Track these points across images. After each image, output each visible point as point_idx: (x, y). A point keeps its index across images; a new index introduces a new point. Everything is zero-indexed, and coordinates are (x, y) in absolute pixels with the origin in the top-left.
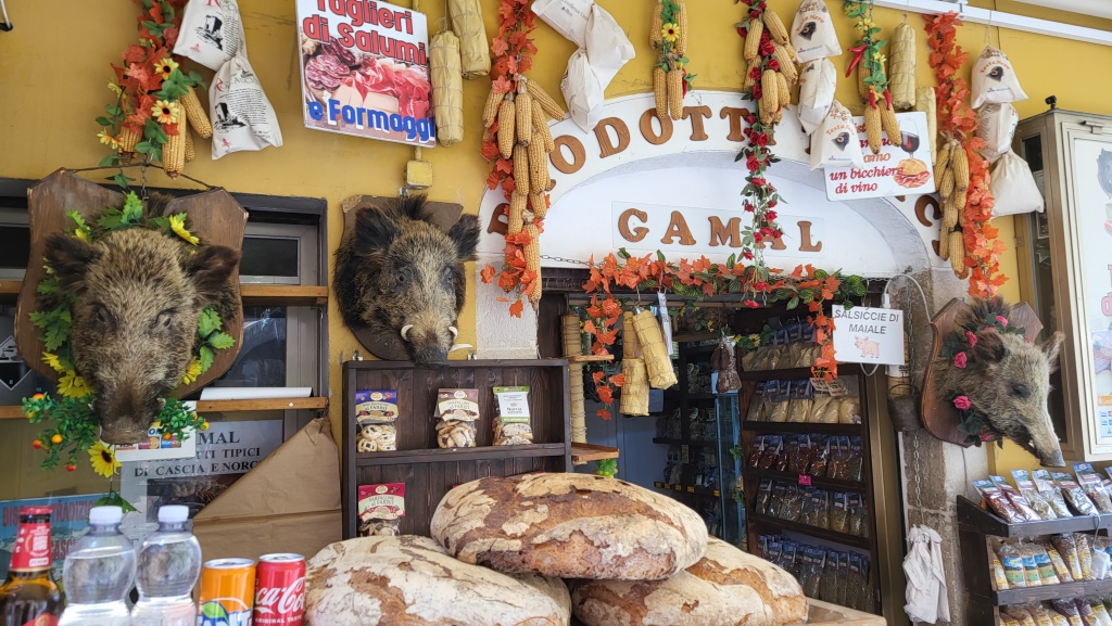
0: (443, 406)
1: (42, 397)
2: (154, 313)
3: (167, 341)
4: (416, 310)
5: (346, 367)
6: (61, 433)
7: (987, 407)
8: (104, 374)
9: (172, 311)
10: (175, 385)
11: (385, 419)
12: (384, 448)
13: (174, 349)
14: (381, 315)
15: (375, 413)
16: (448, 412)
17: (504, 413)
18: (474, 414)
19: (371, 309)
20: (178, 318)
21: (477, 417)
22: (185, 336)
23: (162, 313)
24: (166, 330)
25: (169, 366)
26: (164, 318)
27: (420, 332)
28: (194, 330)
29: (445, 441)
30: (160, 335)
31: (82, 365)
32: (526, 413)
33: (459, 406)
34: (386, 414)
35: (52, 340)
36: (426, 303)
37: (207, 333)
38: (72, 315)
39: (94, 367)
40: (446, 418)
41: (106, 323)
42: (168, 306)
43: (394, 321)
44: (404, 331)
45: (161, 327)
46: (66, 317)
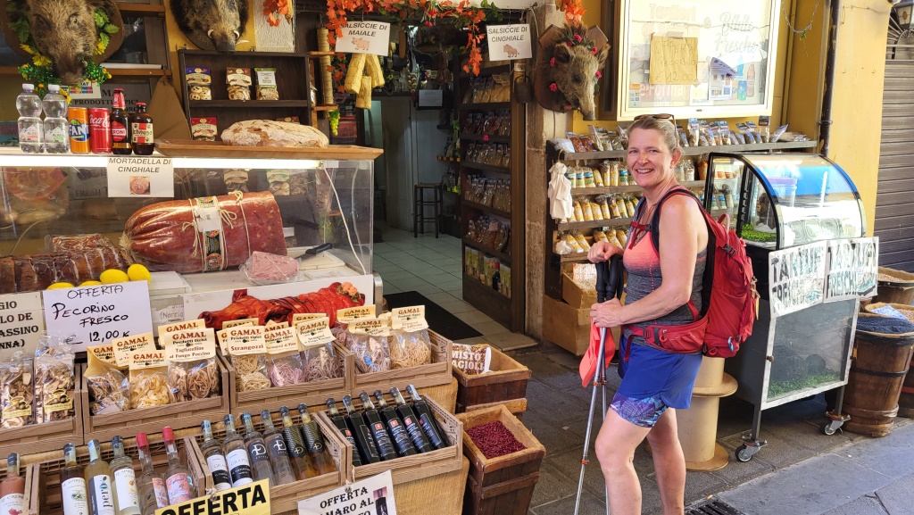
0: (230, 77)
1: (26, 66)
2: (66, 17)
3: (79, 32)
4: (215, 22)
5: (179, 52)
6: (42, 83)
7: (564, 89)
8: (52, 51)
9: (76, 14)
10: (91, 54)
11: (203, 83)
12: (204, 98)
13: (84, 35)
14: (198, 25)
15: (198, 80)
16: (233, 80)
17: (261, 83)
18: (248, 82)
19: (192, 21)
20: (80, 19)
21: (250, 84)
22: (87, 28)
23: (71, 16)
24: (76, 25)
25: (84, 45)
26: (73, 19)
27: (218, 34)
28: (93, 24)
29: (232, 96)
30: (74, 28)
31: (41, 50)
32: (273, 83)
33: (238, 78)
34: (204, 80)
35: (23, 38)
36: (220, 18)
37: (102, 25)
38: (28, 22)
39: (47, 48)
40: (232, 84)
41: (45, 25)
42: (73, 12)
43: (204, 28)
44: (209, 33)
45: (73, 24)
46: (25, 23)
